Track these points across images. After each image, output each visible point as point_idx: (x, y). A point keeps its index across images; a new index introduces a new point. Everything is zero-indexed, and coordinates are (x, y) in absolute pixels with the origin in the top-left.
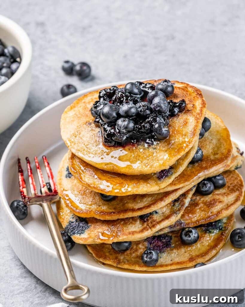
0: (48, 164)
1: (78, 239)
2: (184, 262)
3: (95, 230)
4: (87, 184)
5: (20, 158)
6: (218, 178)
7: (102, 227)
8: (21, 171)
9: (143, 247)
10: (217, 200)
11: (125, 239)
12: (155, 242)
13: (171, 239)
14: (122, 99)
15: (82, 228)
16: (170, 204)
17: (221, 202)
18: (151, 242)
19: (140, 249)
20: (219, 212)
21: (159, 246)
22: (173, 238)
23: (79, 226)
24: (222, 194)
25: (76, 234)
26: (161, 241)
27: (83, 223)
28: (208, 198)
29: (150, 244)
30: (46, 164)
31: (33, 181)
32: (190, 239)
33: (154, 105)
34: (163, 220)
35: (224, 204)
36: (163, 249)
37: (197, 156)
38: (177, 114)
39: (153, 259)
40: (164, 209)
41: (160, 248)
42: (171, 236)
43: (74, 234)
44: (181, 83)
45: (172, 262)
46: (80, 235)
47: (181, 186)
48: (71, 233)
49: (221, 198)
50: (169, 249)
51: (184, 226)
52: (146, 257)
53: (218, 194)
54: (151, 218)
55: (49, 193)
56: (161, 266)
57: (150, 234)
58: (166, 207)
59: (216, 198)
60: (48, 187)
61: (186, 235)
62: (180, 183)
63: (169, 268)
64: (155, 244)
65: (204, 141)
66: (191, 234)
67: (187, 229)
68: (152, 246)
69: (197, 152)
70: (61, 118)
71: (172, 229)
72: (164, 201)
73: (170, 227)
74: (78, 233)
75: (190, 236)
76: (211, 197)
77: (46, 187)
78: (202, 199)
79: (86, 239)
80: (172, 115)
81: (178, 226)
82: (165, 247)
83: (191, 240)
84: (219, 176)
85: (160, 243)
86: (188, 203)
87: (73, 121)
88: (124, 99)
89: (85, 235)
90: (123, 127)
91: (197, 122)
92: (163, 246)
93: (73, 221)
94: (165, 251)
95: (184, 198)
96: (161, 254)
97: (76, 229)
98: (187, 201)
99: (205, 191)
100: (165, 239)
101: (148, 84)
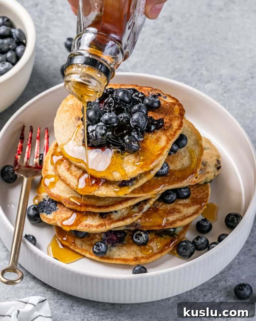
0: (48, 137)
1: (44, 217)
2: (128, 260)
3: (60, 214)
4: (58, 175)
5: (25, 125)
6: (183, 190)
7: (66, 213)
8: (22, 138)
9: (99, 238)
10: (177, 210)
11: (82, 229)
12: (111, 235)
13: (126, 235)
14: (111, 104)
15: (51, 209)
16: (127, 208)
17: (179, 212)
18: (108, 234)
19: (96, 238)
20: (174, 222)
21: (113, 240)
22: (128, 235)
23: (49, 206)
24: (184, 204)
25: (44, 213)
26: (116, 235)
27: (53, 204)
28: (169, 207)
29: (106, 236)
30: (46, 136)
31: (29, 150)
32: (139, 241)
33: (133, 119)
34: (119, 220)
35: (181, 215)
36: (115, 244)
37: (161, 171)
38: (153, 131)
39: (101, 251)
40: (124, 211)
41: (113, 241)
42: (127, 233)
43: (43, 212)
44: (171, 98)
45: (119, 257)
46: (47, 214)
47: (139, 195)
48: (41, 211)
49: (181, 208)
50: (120, 244)
51: (139, 228)
52: (96, 248)
53: (180, 204)
54: (109, 216)
55: (39, 165)
56: (108, 258)
57: (104, 230)
58: (126, 209)
59: (177, 207)
60: (41, 159)
61: (136, 237)
62: (139, 193)
63: (114, 262)
64: (110, 237)
65: (176, 157)
66: (140, 238)
67: (139, 232)
68: (107, 239)
69: (162, 168)
70: (61, 103)
71: (127, 228)
72: (123, 205)
73: (127, 226)
74: (46, 212)
75: (139, 239)
76: (173, 206)
77: (38, 159)
78: (163, 206)
79: (50, 220)
80: (149, 130)
81: (133, 226)
82: (117, 242)
83: (139, 243)
84: (184, 188)
85: (115, 238)
86: (147, 209)
87: (68, 111)
88: (112, 105)
89: (51, 216)
90: (99, 133)
91: (167, 143)
92: (116, 240)
93: (46, 200)
94: (116, 246)
95: (144, 204)
96: (112, 248)
97: (45, 208)
98: (146, 207)
99: (168, 200)
100: (120, 235)
101: (140, 94)
